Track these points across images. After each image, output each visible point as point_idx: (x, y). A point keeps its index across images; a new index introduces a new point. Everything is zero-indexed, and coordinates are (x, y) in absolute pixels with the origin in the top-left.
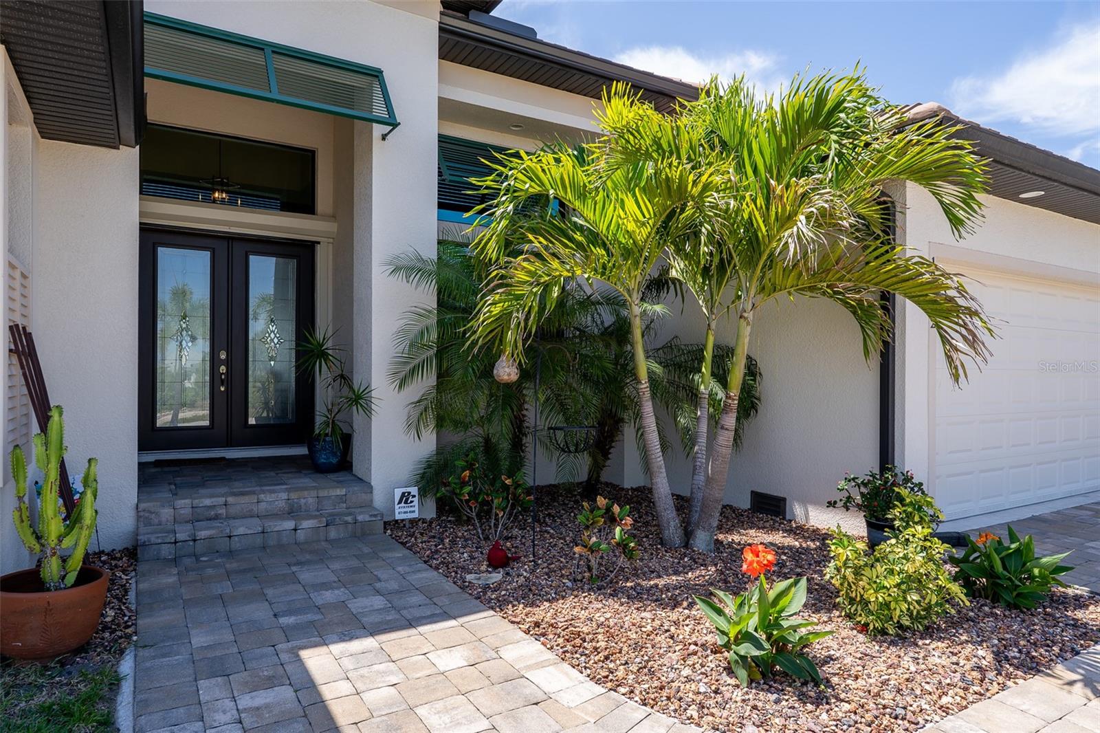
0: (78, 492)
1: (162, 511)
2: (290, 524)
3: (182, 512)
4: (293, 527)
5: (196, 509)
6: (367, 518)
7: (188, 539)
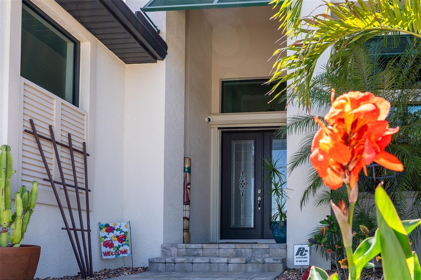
0: (124, 232)
1: (172, 249)
2: (225, 260)
3: (181, 250)
4: (226, 262)
5: (188, 250)
6: (271, 261)
7: (172, 262)
